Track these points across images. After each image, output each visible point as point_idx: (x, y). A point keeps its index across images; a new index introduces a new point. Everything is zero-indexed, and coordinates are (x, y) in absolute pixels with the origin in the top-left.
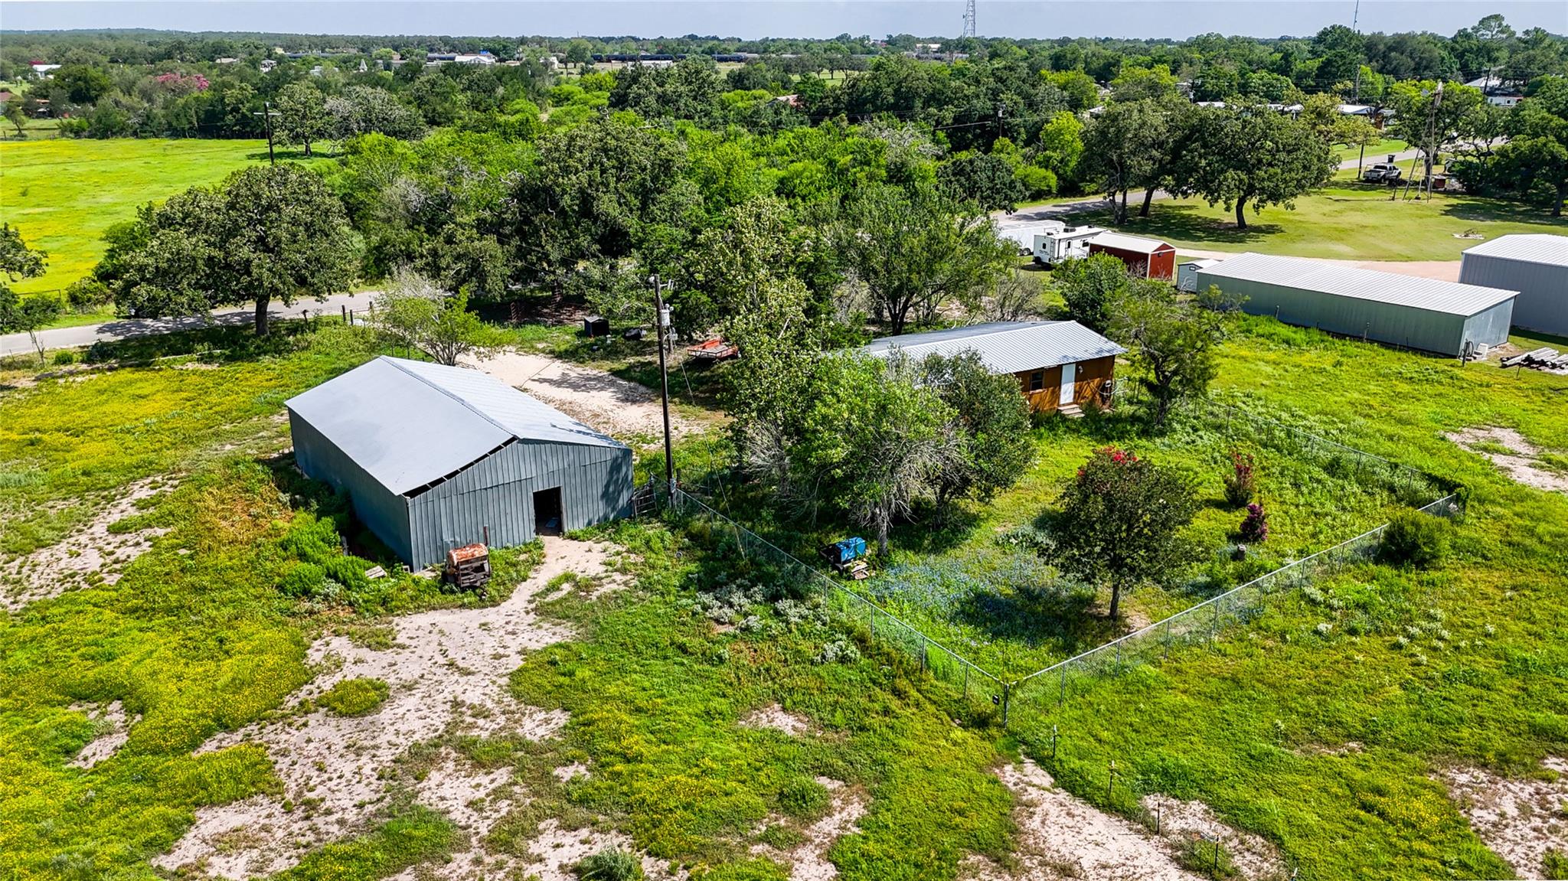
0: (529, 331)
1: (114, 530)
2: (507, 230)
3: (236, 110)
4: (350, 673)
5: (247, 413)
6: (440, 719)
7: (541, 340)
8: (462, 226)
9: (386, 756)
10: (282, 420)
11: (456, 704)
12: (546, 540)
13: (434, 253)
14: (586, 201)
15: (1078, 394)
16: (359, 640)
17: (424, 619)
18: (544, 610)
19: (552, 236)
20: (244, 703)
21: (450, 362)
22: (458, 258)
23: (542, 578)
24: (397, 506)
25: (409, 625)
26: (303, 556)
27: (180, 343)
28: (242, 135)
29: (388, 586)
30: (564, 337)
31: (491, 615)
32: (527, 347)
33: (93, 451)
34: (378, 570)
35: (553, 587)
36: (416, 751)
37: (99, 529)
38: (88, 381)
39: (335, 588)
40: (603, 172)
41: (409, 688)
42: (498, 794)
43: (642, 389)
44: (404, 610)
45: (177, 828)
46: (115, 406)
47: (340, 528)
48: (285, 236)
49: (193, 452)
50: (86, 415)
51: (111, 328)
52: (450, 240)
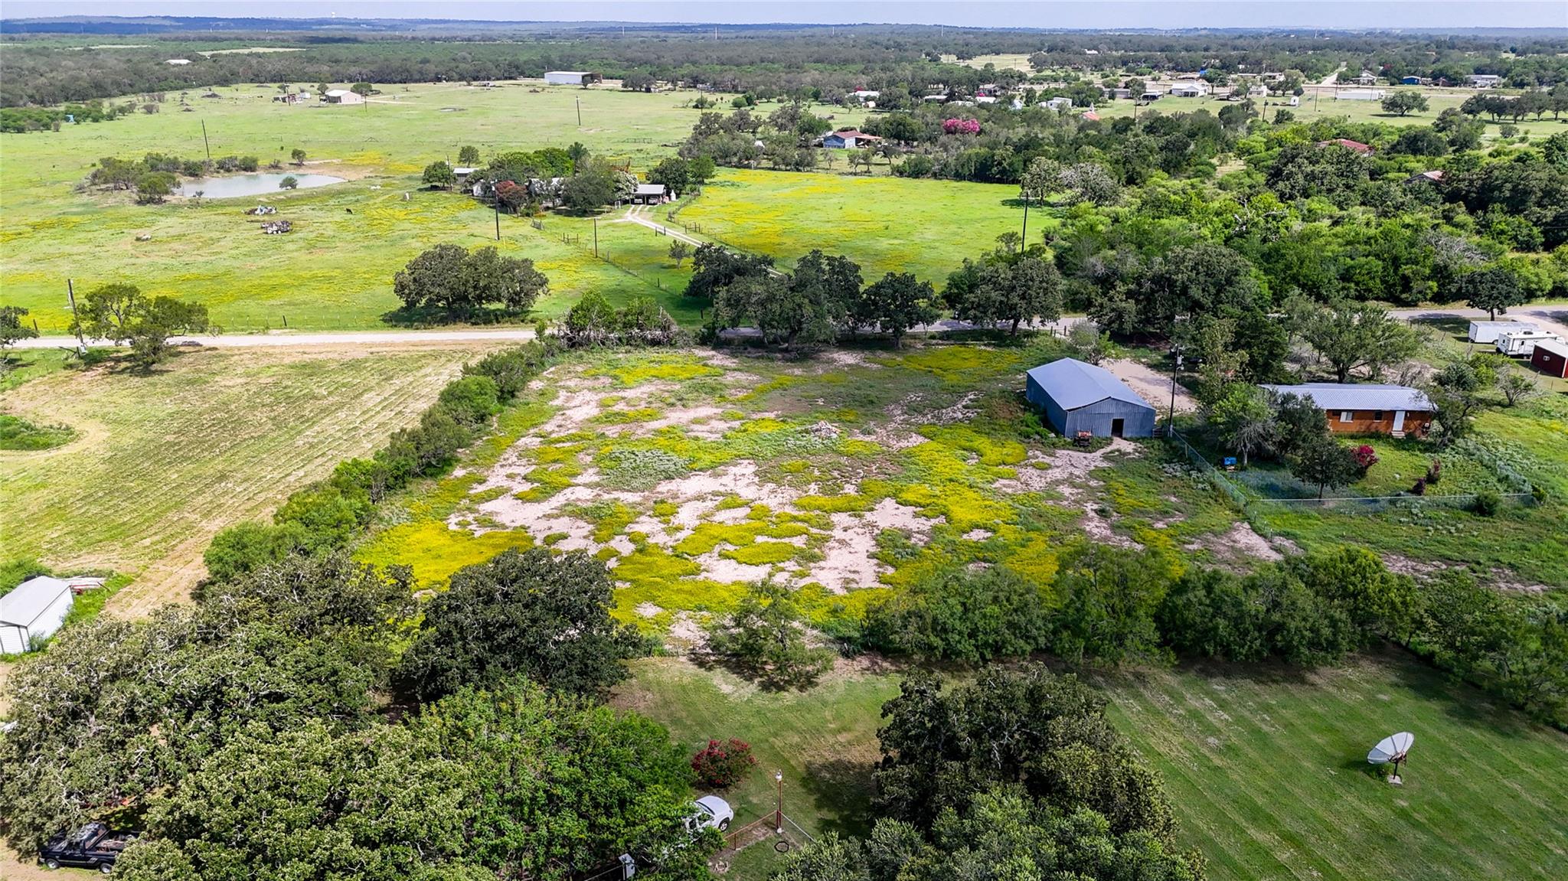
0: (1141, 352)
1: (965, 407)
2: (1142, 297)
3: (1000, 164)
4: (1041, 460)
5: (1007, 372)
6: (1066, 476)
7: (1145, 357)
8: (1119, 292)
9: (1049, 480)
10: (1022, 377)
11: (1071, 474)
12: (1115, 438)
13: (1101, 305)
14: (1185, 289)
15: (1405, 427)
16: (1044, 453)
17: (1066, 452)
18: (1106, 457)
19: (1163, 305)
20: (1010, 459)
21: (1096, 364)
22: (1113, 310)
23: (1109, 449)
24: (1063, 414)
25: (1059, 452)
26: (1028, 426)
27: (977, 336)
28: (1000, 181)
29: (1056, 440)
30: (1157, 357)
31: (1088, 455)
32: (1137, 360)
33: (951, 379)
34: (1053, 435)
35: (1111, 452)
36: (1057, 481)
37: (960, 406)
38: (943, 348)
39: (1038, 437)
40: (1197, 274)
41: (1058, 467)
42: (1078, 494)
43: (1184, 389)
44: (1059, 448)
45: (995, 481)
46: (955, 361)
47: (1040, 419)
48: (1034, 294)
49: (988, 385)
50: (946, 364)
51: (946, 324)
52: (1111, 299)
